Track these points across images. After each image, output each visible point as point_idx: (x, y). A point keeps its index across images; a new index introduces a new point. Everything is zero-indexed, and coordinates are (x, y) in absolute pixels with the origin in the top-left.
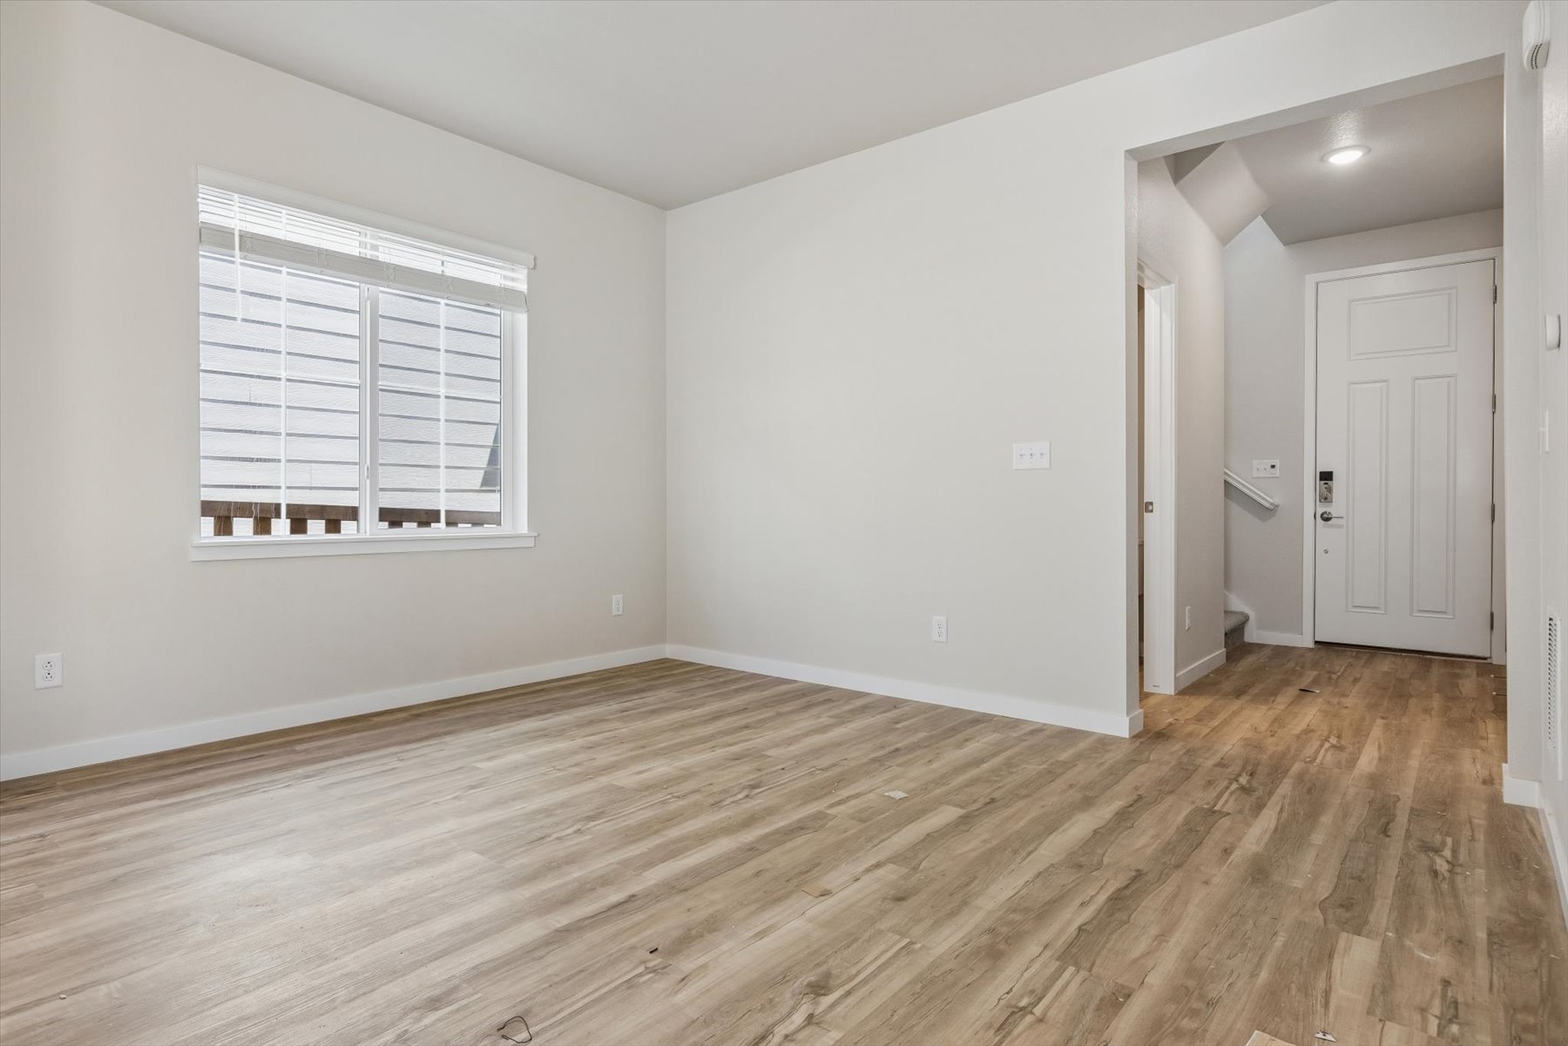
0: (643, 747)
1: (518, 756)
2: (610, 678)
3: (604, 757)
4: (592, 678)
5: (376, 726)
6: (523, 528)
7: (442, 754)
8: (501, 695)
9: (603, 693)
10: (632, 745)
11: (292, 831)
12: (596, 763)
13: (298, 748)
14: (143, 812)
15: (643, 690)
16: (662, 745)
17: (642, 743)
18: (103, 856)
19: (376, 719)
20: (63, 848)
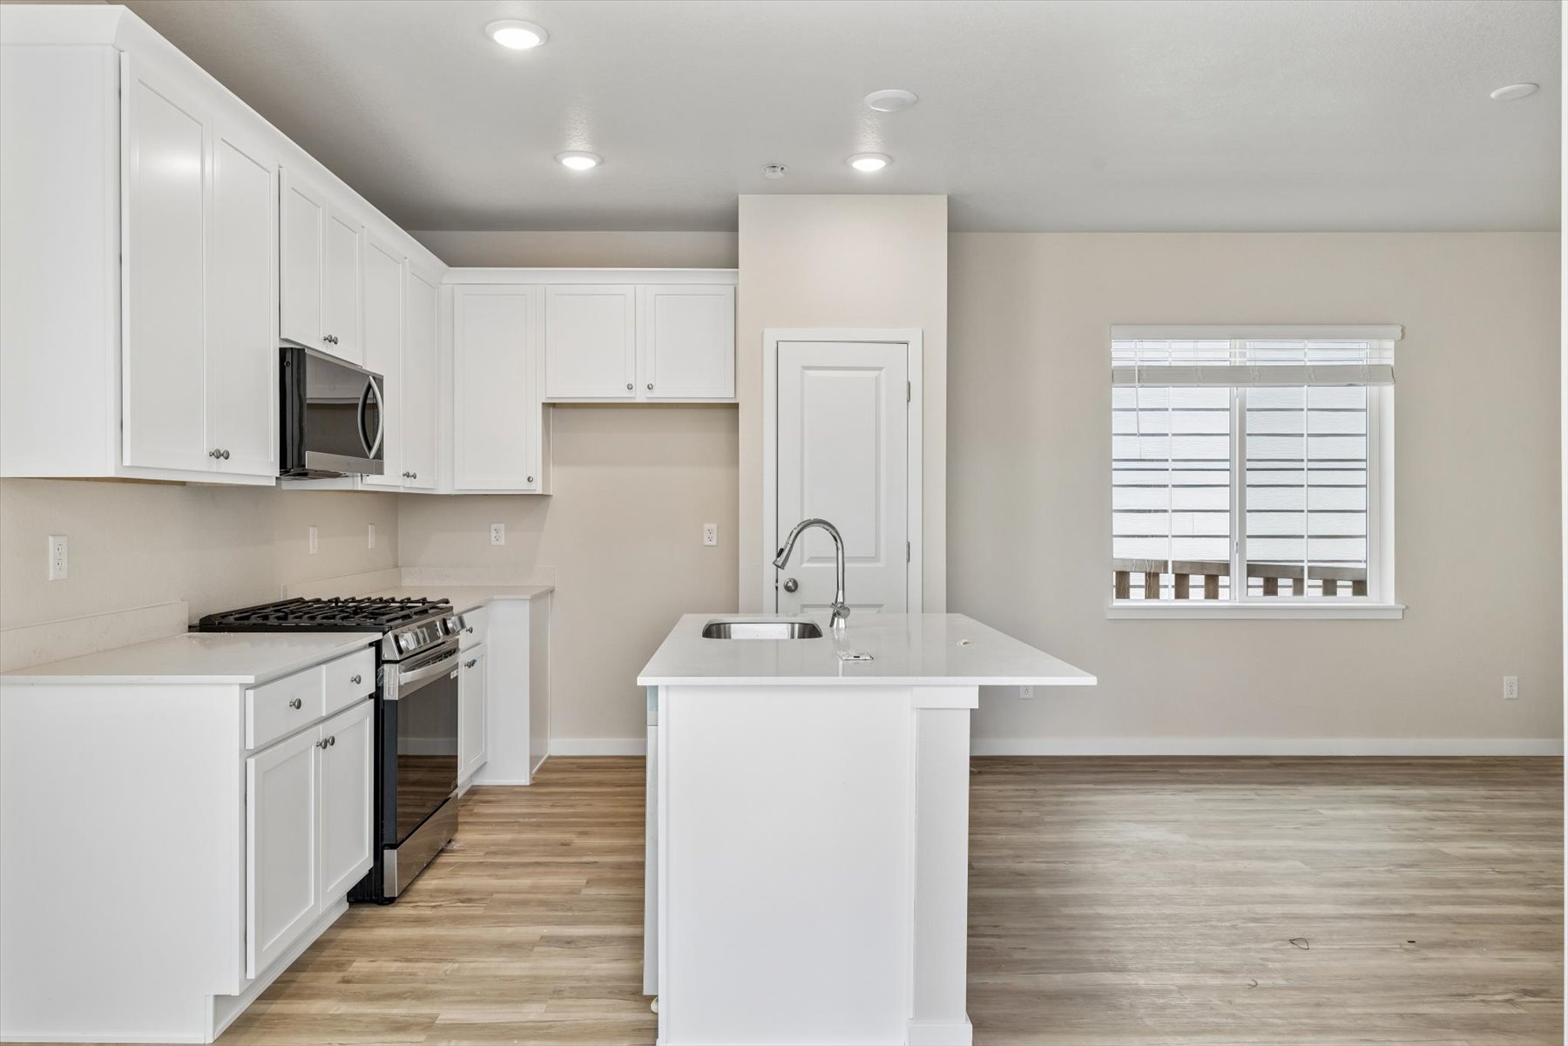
0: (1490, 831)
1: (1358, 812)
2: (1494, 766)
3: (1440, 829)
4: (1472, 762)
5: (1243, 767)
6: (1390, 600)
7: (1292, 797)
8: (1364, 762)
9: (1477, 779)
10: (1476, 827)
11: (1177, 821)
12: (1432, 832)
13: (1181, 771)
14: (1086, 790)
15: (1526, 784)
16: (1513, 833)
17: (1491, 827)
18: (1069, 808)
19: (1243, 761)
20: (1047, 799)
